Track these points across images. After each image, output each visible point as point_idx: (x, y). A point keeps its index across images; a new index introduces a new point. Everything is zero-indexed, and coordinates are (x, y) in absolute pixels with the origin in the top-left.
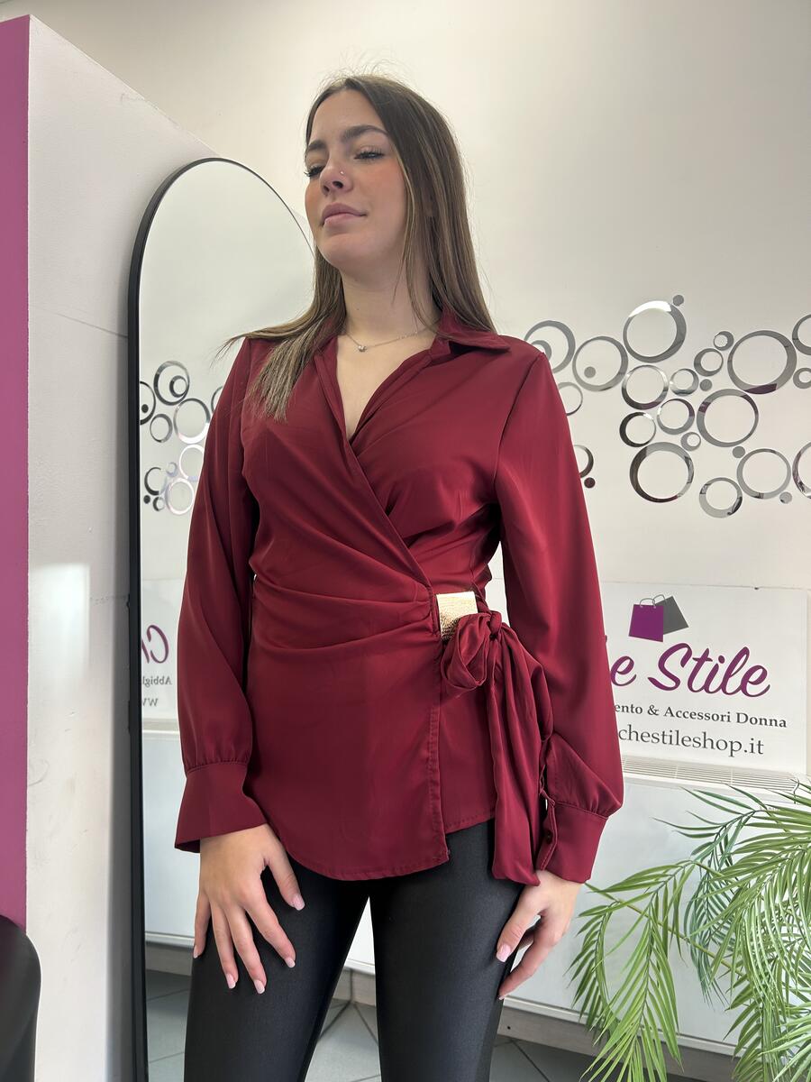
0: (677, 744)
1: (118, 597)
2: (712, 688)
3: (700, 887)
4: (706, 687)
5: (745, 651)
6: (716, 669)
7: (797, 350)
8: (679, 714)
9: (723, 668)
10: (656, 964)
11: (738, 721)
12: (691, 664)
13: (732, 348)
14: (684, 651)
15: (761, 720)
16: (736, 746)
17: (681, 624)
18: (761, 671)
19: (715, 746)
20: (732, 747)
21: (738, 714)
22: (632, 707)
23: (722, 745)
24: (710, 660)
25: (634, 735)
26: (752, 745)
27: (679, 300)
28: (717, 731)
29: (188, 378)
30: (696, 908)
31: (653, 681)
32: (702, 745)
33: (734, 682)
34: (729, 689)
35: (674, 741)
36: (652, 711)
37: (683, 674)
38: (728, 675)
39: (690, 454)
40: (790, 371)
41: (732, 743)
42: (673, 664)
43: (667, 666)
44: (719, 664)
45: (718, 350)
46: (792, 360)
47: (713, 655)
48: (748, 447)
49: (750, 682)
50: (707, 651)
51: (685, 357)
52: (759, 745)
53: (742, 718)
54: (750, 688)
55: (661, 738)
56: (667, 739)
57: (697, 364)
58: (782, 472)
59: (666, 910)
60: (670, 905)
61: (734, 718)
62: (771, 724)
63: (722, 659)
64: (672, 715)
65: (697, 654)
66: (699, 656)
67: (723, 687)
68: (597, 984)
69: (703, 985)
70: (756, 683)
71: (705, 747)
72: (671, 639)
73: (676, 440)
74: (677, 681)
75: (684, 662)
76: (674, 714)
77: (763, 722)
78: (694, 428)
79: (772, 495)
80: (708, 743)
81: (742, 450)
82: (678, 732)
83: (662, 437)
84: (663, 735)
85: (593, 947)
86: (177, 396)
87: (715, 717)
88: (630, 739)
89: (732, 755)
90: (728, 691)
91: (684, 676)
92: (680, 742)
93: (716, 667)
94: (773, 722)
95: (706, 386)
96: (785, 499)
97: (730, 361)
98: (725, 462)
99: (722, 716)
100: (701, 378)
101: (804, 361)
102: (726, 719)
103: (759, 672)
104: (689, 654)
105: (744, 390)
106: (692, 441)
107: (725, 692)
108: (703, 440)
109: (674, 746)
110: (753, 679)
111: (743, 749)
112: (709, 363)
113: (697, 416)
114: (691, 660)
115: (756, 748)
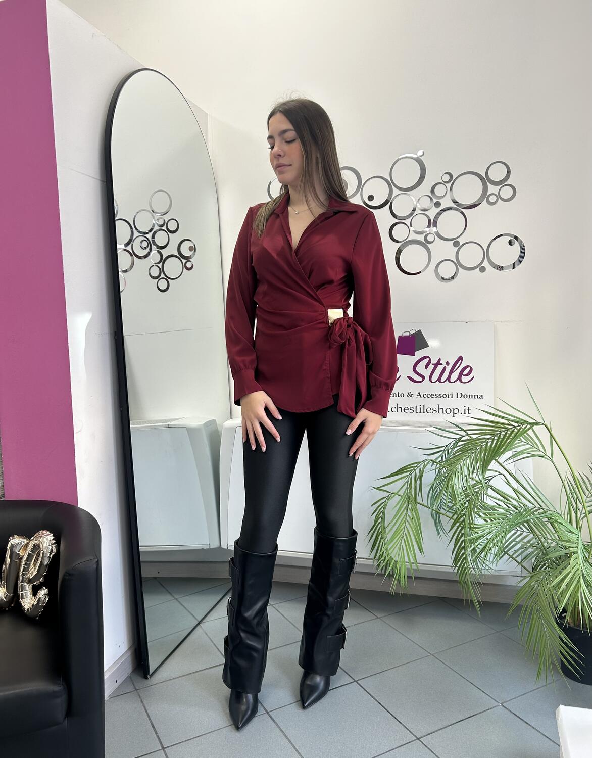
2: (442, 380)
4: (439, 380)
5: (460, 358)
7: (488, 183)
8: (425, 395)
9: (449, 368)
10: (411, 508)
11: (457, 397)
12: (431, 367)
13: (452, 182)
14: (428, 359)
15: (469, 395)
16: (456, 411)
18: (469, 368)
19: (444, 412)
20: (454, 412)
21: (457, 393)
22: (398, 394)
23: (448, 411)
24: (442, 364)
25: (399, 409)
26: (465, 409)
28: (446, 403)
30: (433, 492)
31: (410, 378)
32: (438, 412)
33: (455, 376)
34: (452, 380)
35: (422, 411)
36: (410, 395)
37: (426, 373)
38: (451, 372)
39: (429, 245)
40: (485, 195)
41: (454, 409)
42: (421, 368)
43: (418, 369)
44: (447, 366)
45: (444, 183)
46: (485, 189)
47: (443, 362)
48: (462, 241)
49: (464, 375)
50: (440, 359)
51: (425, 188)
52: (469, 409)
53: (459, 395)
54: (464, 379)
55: (415, 410)
56: (418, 410)
57: (433, 191)
58: (481, 254)
59: (416, 482)
61: (455, 396)
62: (475, 398)
63: (448, 364)
64: (421, 397)
65: (434, 361)
66: (436, 363)
67: (448, 379)
69: (438, 532)
70: (467, 375)
72: (419, 354)
73: (421, 238)
74: (423, 378)
75: (427, 367)
76: (422, 396)
77: (471, 396)
78: (432, 230)
79: (475, 268)
80: (441, 410)
81: (458, 242)
82: (424, 405)
83: (414, 237)
84: (416, 408)
85: (380, 521)
87: (445, 396)
88: (398, 412)
89: (454, 416)
90: (451, 381)
91: (427, 375)
92: (425, 411)
93: (445, 368)
94: (476, 396)
95: (438, 204)
96: (483, 269)
97: (451, 189)
98: (448, 250)
99: (448, 395)
100: (435, 201)
101: (492, 189)
102: (450, 396)
103: (468, 369)
104: (430, 361)
105: (458, 206)
106: (430, 238)
107: (450, 382)
108: (436, 237)
109: (422, 414)
110: (465, 373)
111: (460, 412)
112: (439, 191)
113: (433, 223)
114: (431, 365)
115: (467, 411)
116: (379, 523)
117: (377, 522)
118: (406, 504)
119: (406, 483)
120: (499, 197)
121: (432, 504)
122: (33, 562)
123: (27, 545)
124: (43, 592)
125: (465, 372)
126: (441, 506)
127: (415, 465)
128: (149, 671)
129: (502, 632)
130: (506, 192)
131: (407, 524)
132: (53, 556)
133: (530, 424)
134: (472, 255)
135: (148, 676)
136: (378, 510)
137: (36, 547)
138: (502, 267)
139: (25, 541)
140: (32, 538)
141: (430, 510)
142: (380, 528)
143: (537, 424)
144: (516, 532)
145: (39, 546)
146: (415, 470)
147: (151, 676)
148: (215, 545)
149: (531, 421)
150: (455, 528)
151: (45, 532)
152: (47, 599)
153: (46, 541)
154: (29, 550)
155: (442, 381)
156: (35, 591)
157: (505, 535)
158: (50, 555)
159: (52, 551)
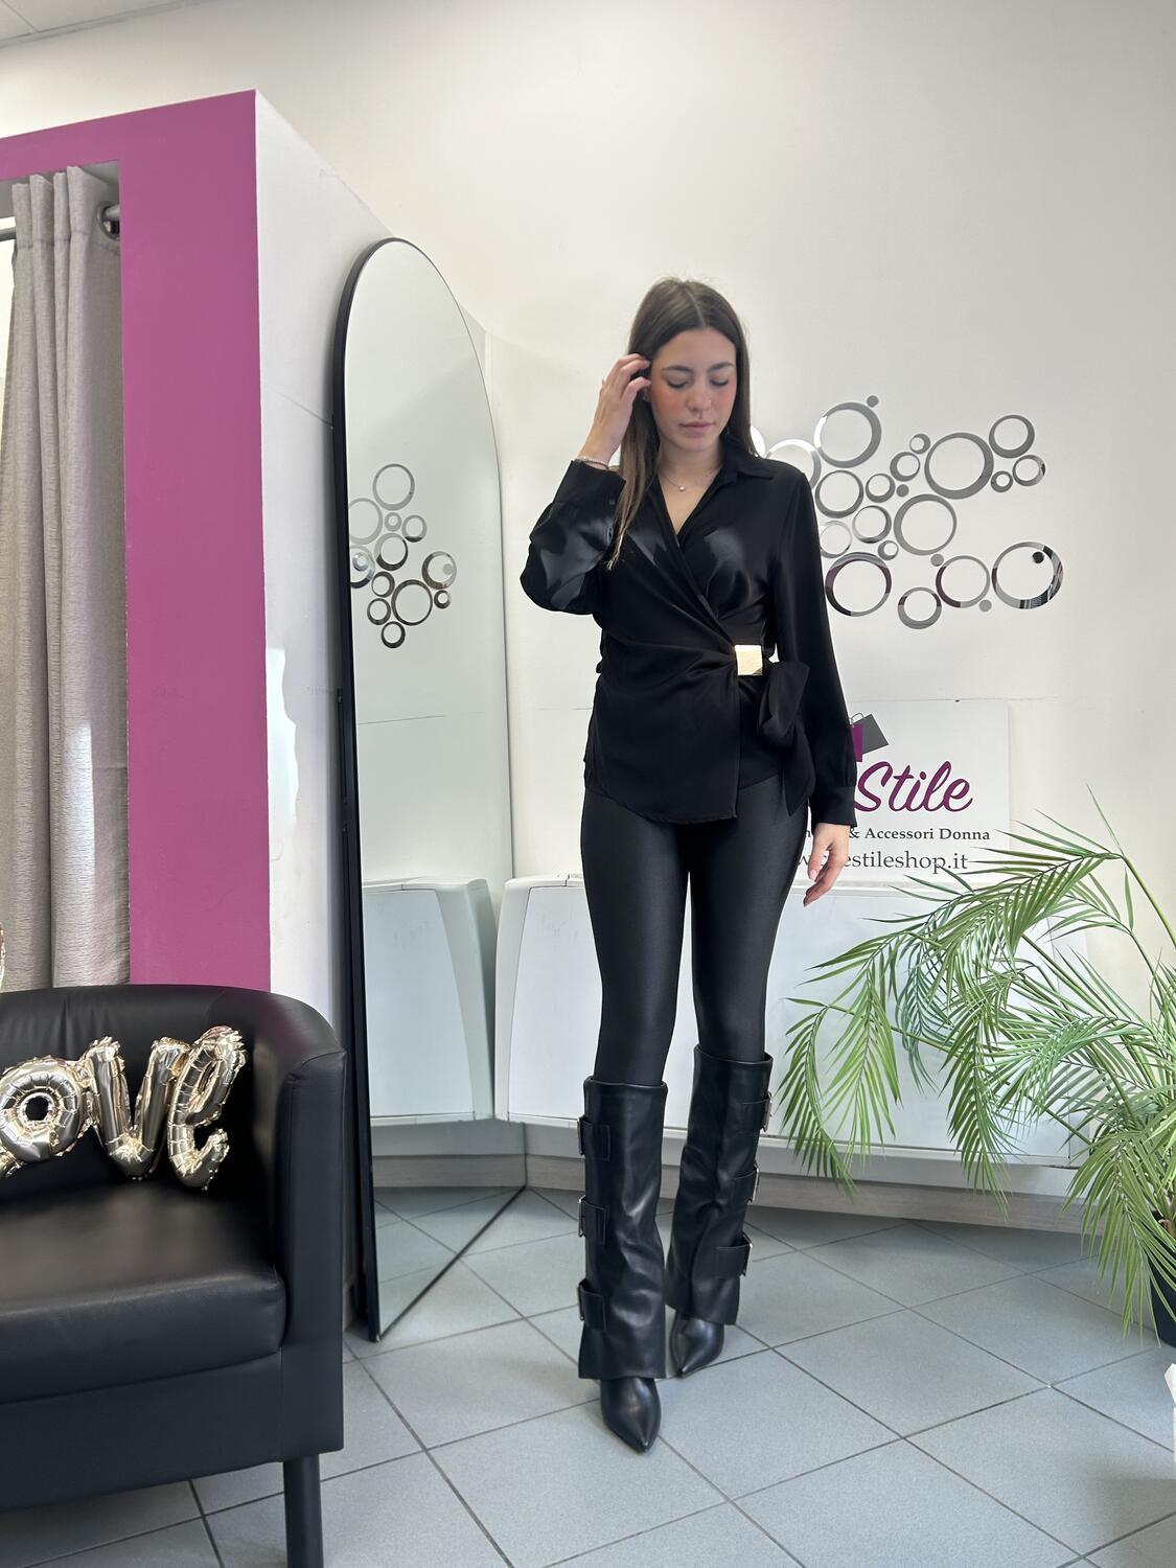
0: (879, 865)
4: (907, 805)
5: (947, 766)
6: (917, 786)
7: (993, 453)
8: (881, 834)
9: (925, 785)
11: (942, 838)
12: (892, 782)
13: (928, 451)
14: (884, 770)
15: (964, 833)
16: (939, 863)
17: (882, 742)
18: (964, 784)
19: (918, 864)
20: (935, 864)
21: (941, 830)
23: (925, 862)
24: (912, 777)
26: (956, 859)
27: (873, 401)
28: (920, 849)
32: (905, 864)
33: (937, 798)
35: (876, 863)
37: (884, 793)
38: (930, 791)
39: (887, 563)
40: (987, 476)
41: (935, 859)
42: (873, 784)
43: (868, 786)
44: (921, 780)
45: (915, 453)
46: (989, 463)
47: (915, 773)
48: (946, 554)
49: (955, 797)
50: (908, 768)
51: (880, 462)
52: (963, 860)
53: (946, 834)
54: (953, 803)
55: (863, 860)
56: (869, 862)
57: (893, 468)
58: (982, 579)
59: (883, 970)
61: (937, 834)
62: (974, 838)
63: (923, 776)
64: (874, 837)
65: (898, 771)
66: (901, 774)
67: (925, 803)
69: (916, 1077)
70: (958, 797)
71: (908, 865)
72: (871, 758)
73: (873, 549)
74: (878, 801)
75: (884, 782)
76: (876, 835)
77: (967, 836)
78: (891, 536)
79: (972, 603)
80: (911, 862)
81: (941, 558)
82: (880, 853)
83: (859, 547)
84: (865, 858)
85: (804, 1059)
87: (918, 835)
89: (935, 872)
90: (930, 807)
91: (885, 797)
92: (882, 864)
93: (918, 784)
94: (976, 835)
95: (903, 491)
97: (927, 466)
98: (923, 571)
99: (925, 833)
100: (898, 484)
101: (1001, 464)
102: (928, 836)
103: (961, 787)
104: (890, 772)
105: (942, 495)
106: (889, 550)
107: (927, 808)
108: (900, 549)
109: (876, 868)
111: (946, 865)
112: (906, 467)
113: (894, 524)
114: (892, 778)
115: (960, 862)
116: (802, 1065)
117: (799, 1060)
118: (866, 1009)
119: (863, 973)
120: (1013, 478)
122: (197, 1085)
123: (185, 1056)
124: (217, 1140)
125: (956, 792)
126: (920, 1030)
127: (882, 941)
128: (378, 1328)
130: (1027, 470)
132: (241, 1069)
133: (1097, 856)
134: (963, 582)
135: (377, 1338)
136: (800, 1040)
137: (207, 1057)
138: (1022, 602)
139: (183, 1049)
140: (197, 1042)
141: (901, 1035)
142: (803, 1073)
143: (1109, 856)
144: (1069, 1066)
145: (212, 1053)
146: (881, 950)
147: (381, 1337)
148: (483, 1114)
149: (1099, 851)
150: (955, 1059)
151: (223, 1028)
152: (226, 1151)
153: (227, 1045)
154: (190, 1063)
155: (913, 807)
156: (200, 1139)
157: (1051, 1070)
158: (234, 1068)
159: (238, 1061)
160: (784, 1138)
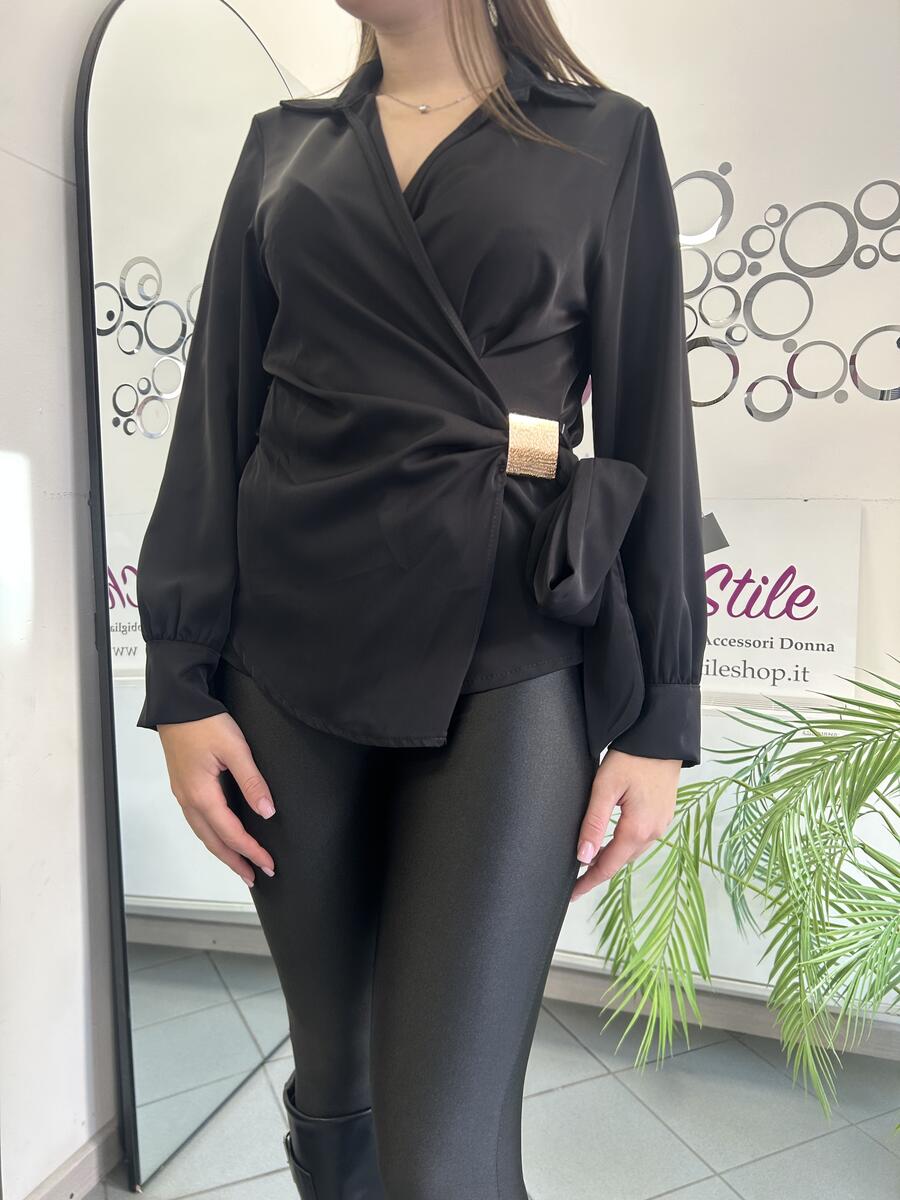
0: (715, 674)
1: (77, 495)
3: (736, 816)
4: (747, 612)
5: (791, 571)
7: (858, 224)
8: (717, 642)
9: (767, 590)
10: (686, 883)
11: (782, 647)
12: (732, 586)
13: (785, 224)
14: (724, 572)
15: (807, 644)
16: (779, 675)
17: (721, 543)
18: (809, 591)
19: (756, 674)
20: (774, 676)
21: (782, 639)
23: (763, 674)
24: (753, 581)
26: (797, 672)
27: (726, 168)
28: (759, 658)
29: (160, 278)
30: (731, 837)
32: (742, 675)
33: (779, 605)
35: (711, 672)
37: (722, 598)
38: (772, 597)
39: (737, 350)
40: (850, 251)
41: (774, 670)
44: (763, 585)
45: (770, 226)
46: (853, 236)
47: (756, 577)
48: (800, 339)
49: (797, 605)
50: (749, 572)
51: (731, 236)
52: (804, 672)
53: (787, 644)
54: (796, 611)
57: (745, 244)
58: (838, 365)
59: (698, 827)
60: (703, 821)
61: (777, 644)
62: (818, 649)
63: (765, 580)
65: (738, 575)
66: (741, 578)
67: (766, 610)
68: (623, 926)
70: (800, 605)
71: (745, 676)
73: (720, 334)
74: (715, 606)
75: (723, 585)
77: (809, 647)
78: (740, 319)
79: (826, 393)
80: (749, 672)
81: (794, 343)
82: (715, 661)
83: (705, 332)
85: (619, 887)
86: (146, 298)
87: (757, 644)
89: (774, 684)
90: (771, 614)
91: (723, 600)
92: (717, 672)
93: (759, 589)
94: (821, 647)
95: (755, 269)
96: (842, 397)
97: (782, 238)
98: (774, 358)
99: (765, 642)
100: (749, 261)
101: (866, 236)
102: (768, 645)
103: (806, 593)
104: (729, 575)
105: (798, 273)
106: (738, 334)
107: (768, 616)
108: (750, 333)
110: (798, 601)
111: (786, 677)
112: (759, 242)
113: (744, 306)
114: (732, 580)
115: (801, 675)
116: (619, 891)
118: (675, 874)
119: (676, 827)
120: (880, 252)
121: (729, 864)
125: (800, 599)
128: (139, 1177)
129: (860, 1126)
130: (896, 243)
131: (677, 917)
134: (818, 369)
135: (138, 1188)
138: (883, 392)
141: (723, 876)
142: (619, 901)
146: (698, 800)
147: (142, 1187)
155: (753, 613)
160: (601, 958)
